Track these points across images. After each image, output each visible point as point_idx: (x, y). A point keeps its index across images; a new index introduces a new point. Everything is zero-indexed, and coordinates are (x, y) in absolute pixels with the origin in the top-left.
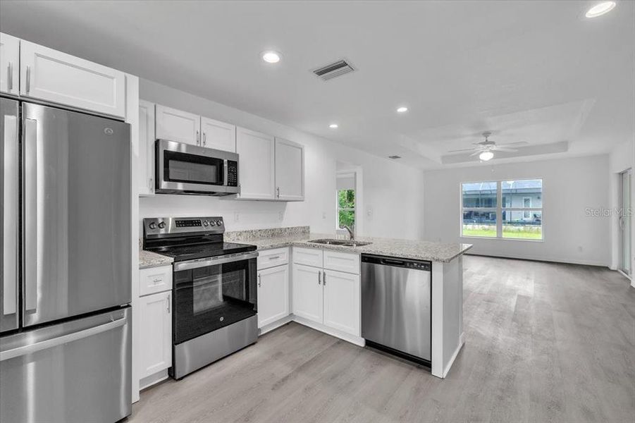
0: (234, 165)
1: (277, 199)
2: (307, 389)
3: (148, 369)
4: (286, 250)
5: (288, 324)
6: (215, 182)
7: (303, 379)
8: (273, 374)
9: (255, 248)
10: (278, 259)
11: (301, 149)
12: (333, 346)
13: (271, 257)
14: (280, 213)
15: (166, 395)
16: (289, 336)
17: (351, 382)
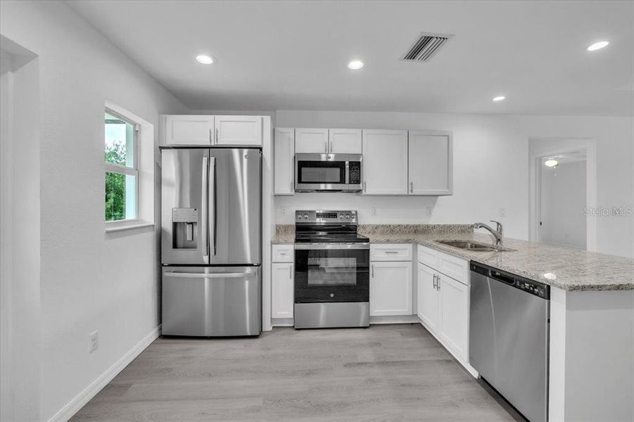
0: (356, 166)
1: (410, 193)
2: (372, 381)
3: (279, 313)
4: (409, 246)
5: (412, 324)
6: (339, 181)
7: (376, 372)
8: (356, 356)
9: (367, 240)
10: (397, 255)
11: (448, 136)
12: (439, 361)
13: (387, 251)
14: (427, 208)
15: (284, 335)
16: (402, 334)
17: (418, 399)
